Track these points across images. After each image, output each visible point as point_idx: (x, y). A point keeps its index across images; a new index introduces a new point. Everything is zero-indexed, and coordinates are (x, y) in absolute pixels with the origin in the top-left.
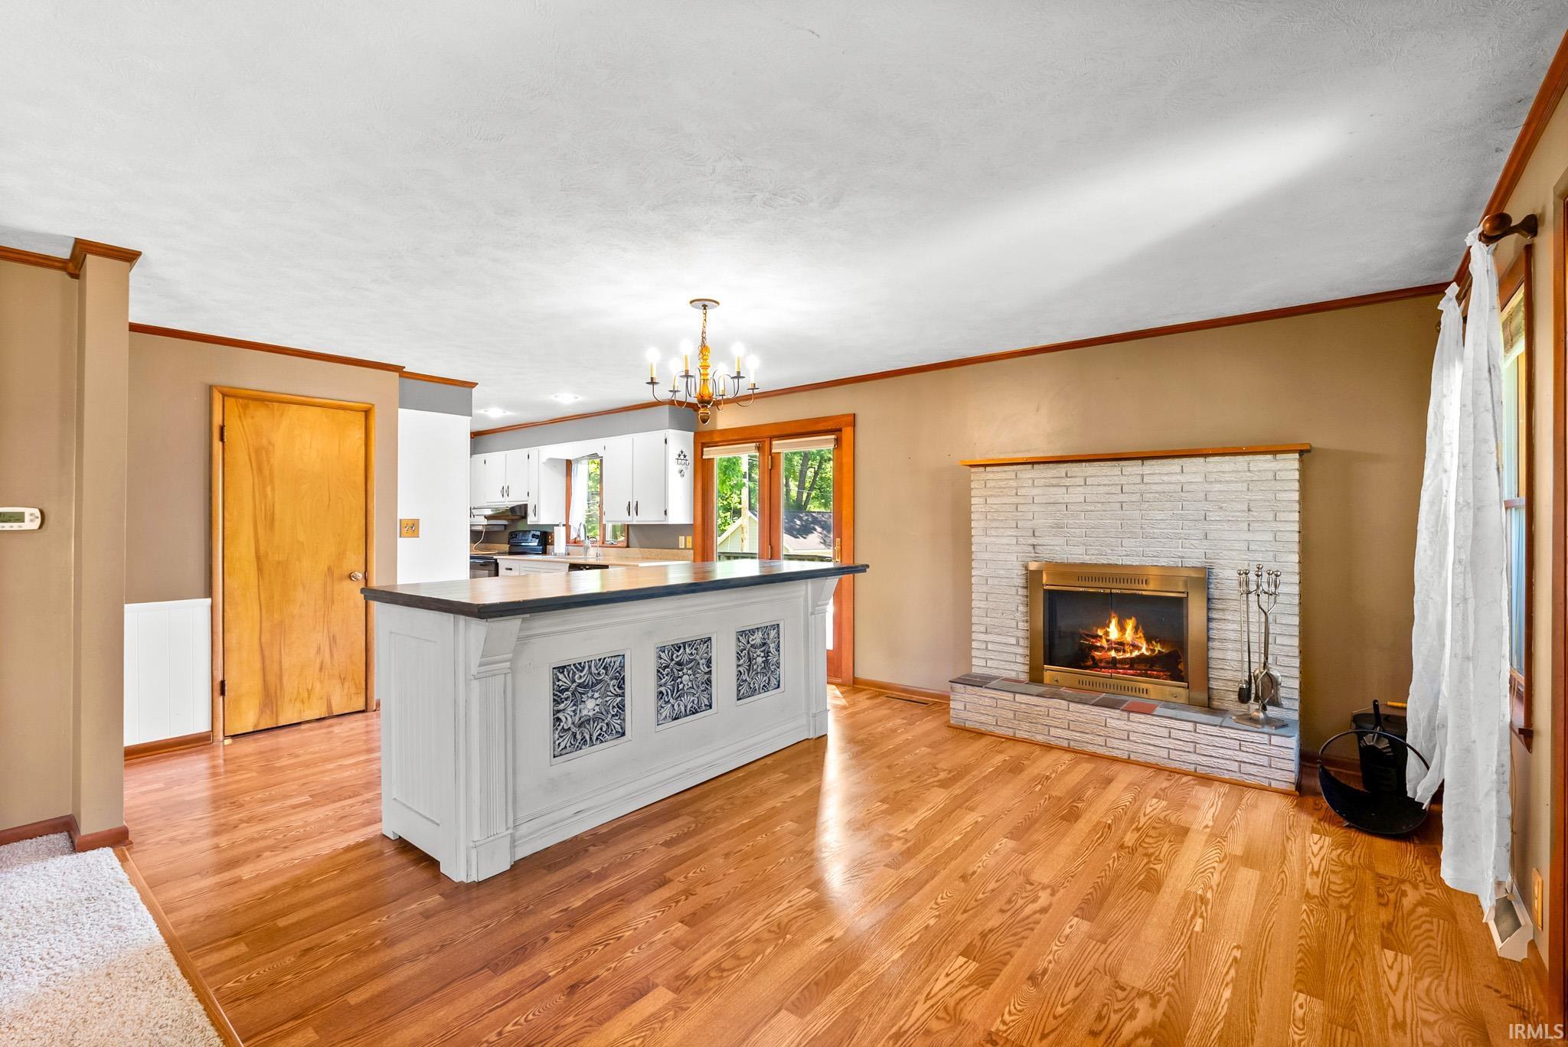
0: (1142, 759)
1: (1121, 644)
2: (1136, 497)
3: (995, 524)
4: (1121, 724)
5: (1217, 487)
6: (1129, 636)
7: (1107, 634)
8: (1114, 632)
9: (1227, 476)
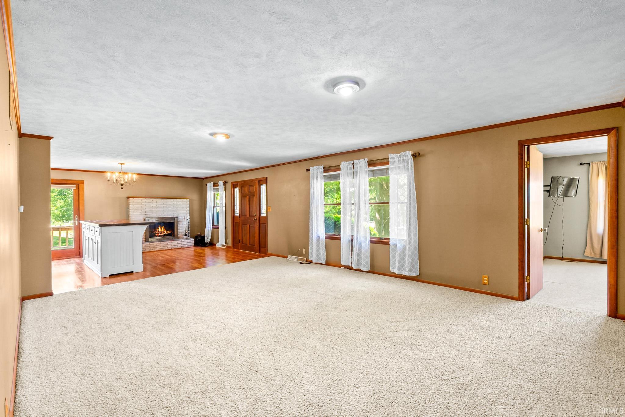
0: (174, 248)
1: (161, 232)
2: (166, 205)
3: (136, 210)
4: (170, 243)
5: (179, 204)
6: (163, 230)
7: (158, 230)
8: (160, 230)
9: (180, 202)
